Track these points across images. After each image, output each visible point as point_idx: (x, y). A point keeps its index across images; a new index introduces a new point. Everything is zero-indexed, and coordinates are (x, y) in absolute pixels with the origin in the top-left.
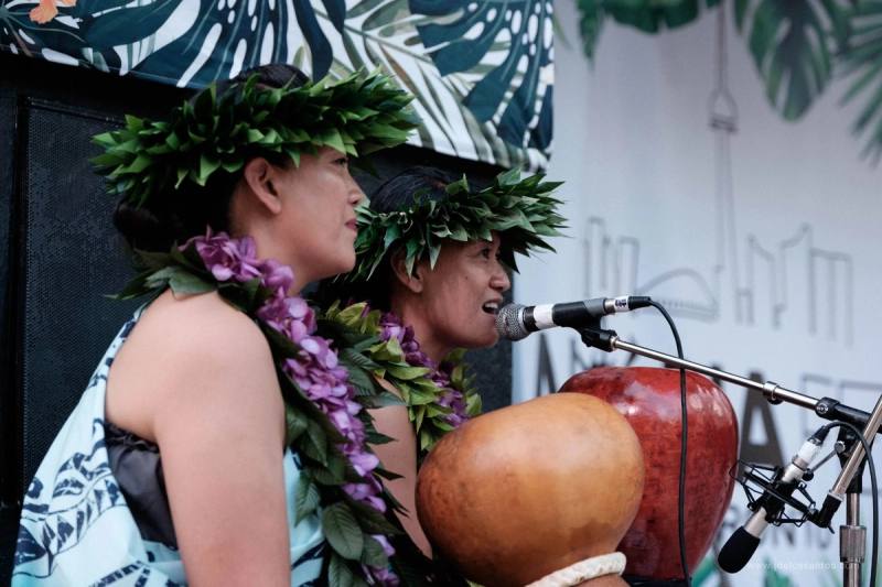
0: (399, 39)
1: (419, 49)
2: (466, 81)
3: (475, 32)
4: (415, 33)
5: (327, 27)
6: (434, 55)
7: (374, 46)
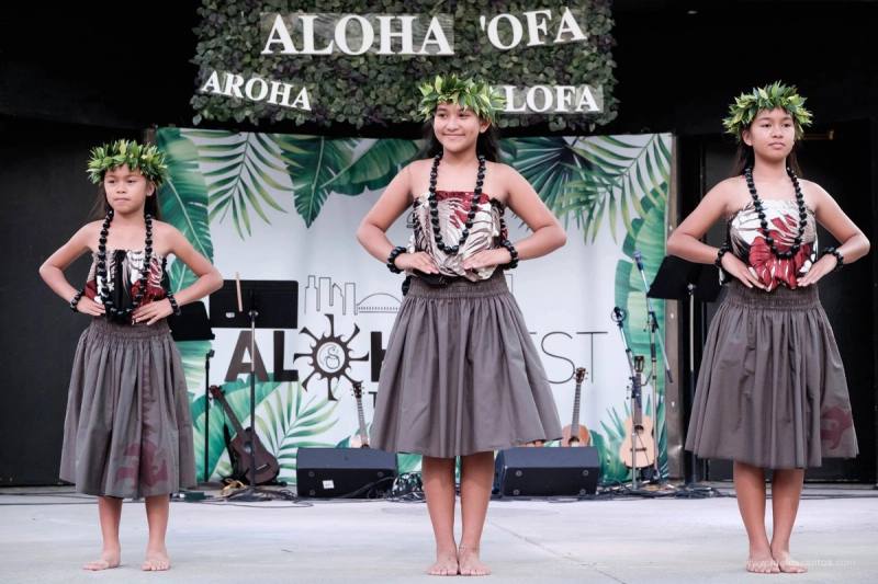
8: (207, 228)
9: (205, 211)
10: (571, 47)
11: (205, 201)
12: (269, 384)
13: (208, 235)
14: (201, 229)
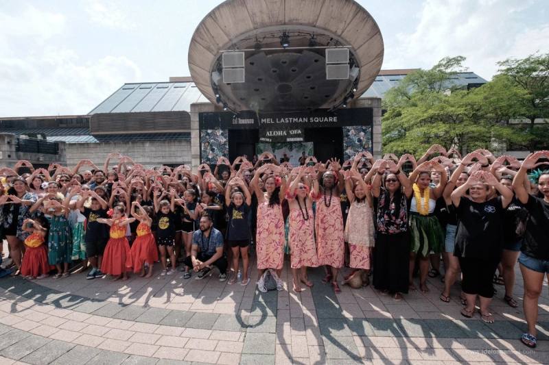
10: (299, 134)
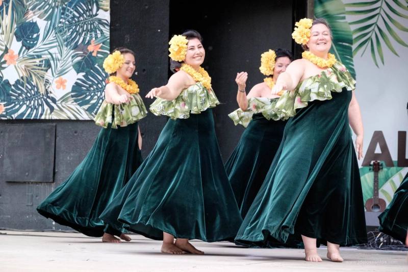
0: (70, 103)
1: (75, 103)
2: (86, 107)
3: (88, 98)
4: (73, 101)
5: (53, 104)
6: (78, 104)
7: (64, 105)
8: (352, 60)
9: (351, 49)
11: (351, 42)
12: (394, 169)
13: (353, 65)
14: (348, 61)
